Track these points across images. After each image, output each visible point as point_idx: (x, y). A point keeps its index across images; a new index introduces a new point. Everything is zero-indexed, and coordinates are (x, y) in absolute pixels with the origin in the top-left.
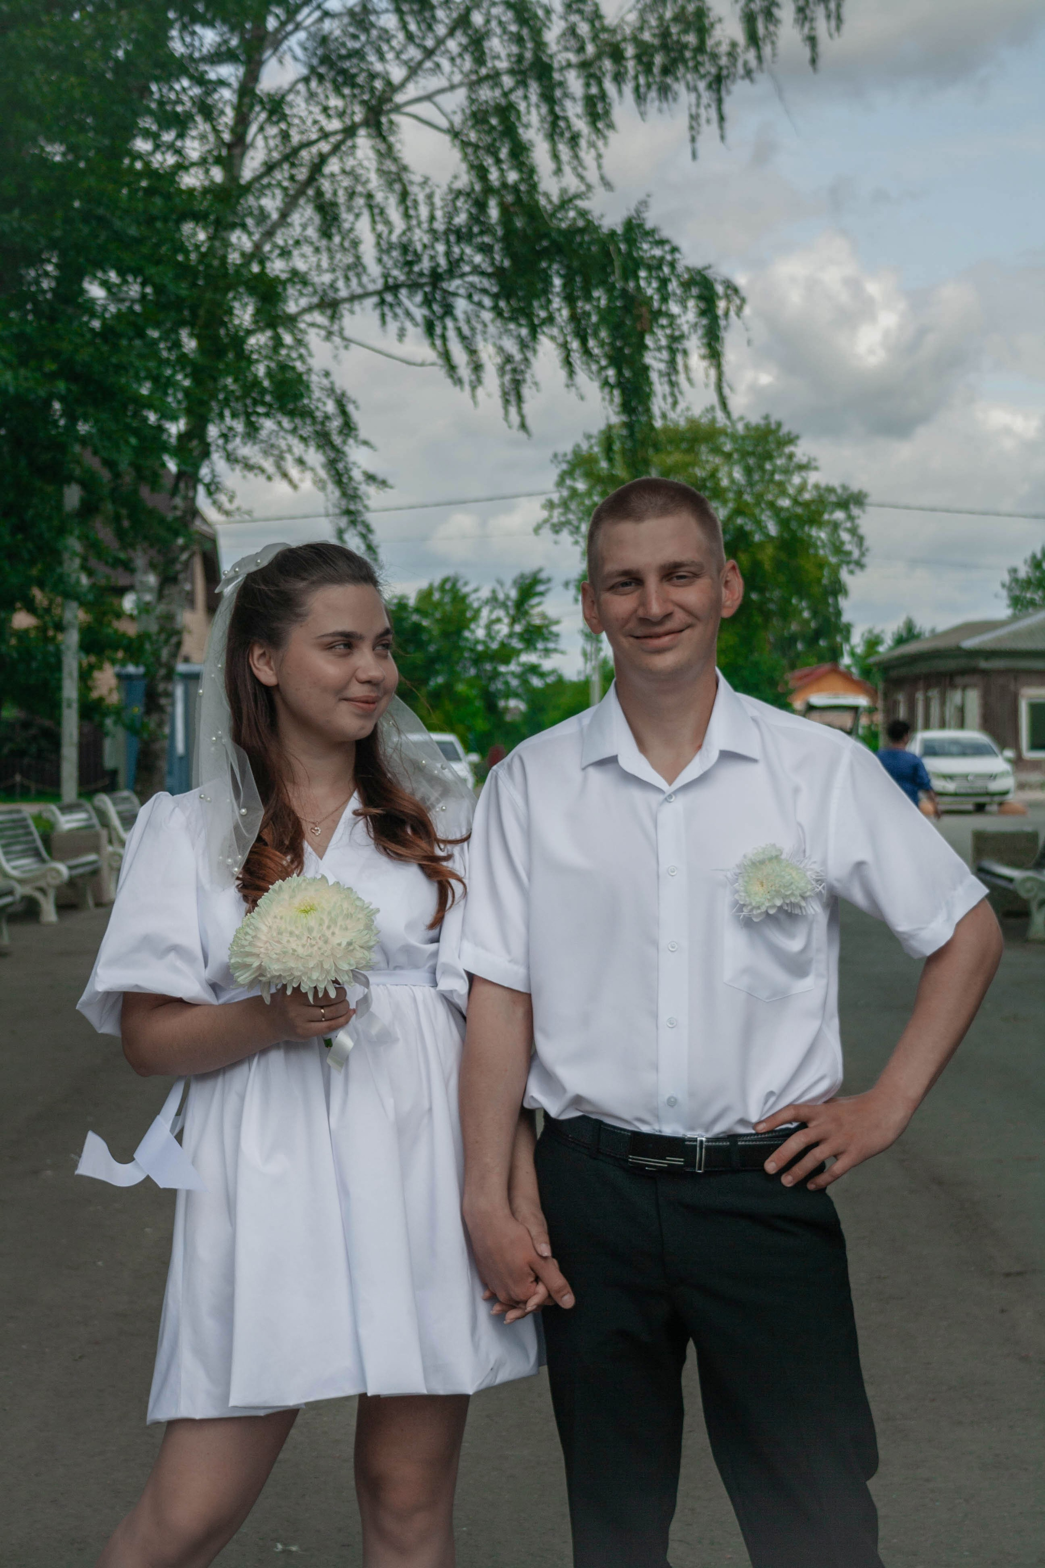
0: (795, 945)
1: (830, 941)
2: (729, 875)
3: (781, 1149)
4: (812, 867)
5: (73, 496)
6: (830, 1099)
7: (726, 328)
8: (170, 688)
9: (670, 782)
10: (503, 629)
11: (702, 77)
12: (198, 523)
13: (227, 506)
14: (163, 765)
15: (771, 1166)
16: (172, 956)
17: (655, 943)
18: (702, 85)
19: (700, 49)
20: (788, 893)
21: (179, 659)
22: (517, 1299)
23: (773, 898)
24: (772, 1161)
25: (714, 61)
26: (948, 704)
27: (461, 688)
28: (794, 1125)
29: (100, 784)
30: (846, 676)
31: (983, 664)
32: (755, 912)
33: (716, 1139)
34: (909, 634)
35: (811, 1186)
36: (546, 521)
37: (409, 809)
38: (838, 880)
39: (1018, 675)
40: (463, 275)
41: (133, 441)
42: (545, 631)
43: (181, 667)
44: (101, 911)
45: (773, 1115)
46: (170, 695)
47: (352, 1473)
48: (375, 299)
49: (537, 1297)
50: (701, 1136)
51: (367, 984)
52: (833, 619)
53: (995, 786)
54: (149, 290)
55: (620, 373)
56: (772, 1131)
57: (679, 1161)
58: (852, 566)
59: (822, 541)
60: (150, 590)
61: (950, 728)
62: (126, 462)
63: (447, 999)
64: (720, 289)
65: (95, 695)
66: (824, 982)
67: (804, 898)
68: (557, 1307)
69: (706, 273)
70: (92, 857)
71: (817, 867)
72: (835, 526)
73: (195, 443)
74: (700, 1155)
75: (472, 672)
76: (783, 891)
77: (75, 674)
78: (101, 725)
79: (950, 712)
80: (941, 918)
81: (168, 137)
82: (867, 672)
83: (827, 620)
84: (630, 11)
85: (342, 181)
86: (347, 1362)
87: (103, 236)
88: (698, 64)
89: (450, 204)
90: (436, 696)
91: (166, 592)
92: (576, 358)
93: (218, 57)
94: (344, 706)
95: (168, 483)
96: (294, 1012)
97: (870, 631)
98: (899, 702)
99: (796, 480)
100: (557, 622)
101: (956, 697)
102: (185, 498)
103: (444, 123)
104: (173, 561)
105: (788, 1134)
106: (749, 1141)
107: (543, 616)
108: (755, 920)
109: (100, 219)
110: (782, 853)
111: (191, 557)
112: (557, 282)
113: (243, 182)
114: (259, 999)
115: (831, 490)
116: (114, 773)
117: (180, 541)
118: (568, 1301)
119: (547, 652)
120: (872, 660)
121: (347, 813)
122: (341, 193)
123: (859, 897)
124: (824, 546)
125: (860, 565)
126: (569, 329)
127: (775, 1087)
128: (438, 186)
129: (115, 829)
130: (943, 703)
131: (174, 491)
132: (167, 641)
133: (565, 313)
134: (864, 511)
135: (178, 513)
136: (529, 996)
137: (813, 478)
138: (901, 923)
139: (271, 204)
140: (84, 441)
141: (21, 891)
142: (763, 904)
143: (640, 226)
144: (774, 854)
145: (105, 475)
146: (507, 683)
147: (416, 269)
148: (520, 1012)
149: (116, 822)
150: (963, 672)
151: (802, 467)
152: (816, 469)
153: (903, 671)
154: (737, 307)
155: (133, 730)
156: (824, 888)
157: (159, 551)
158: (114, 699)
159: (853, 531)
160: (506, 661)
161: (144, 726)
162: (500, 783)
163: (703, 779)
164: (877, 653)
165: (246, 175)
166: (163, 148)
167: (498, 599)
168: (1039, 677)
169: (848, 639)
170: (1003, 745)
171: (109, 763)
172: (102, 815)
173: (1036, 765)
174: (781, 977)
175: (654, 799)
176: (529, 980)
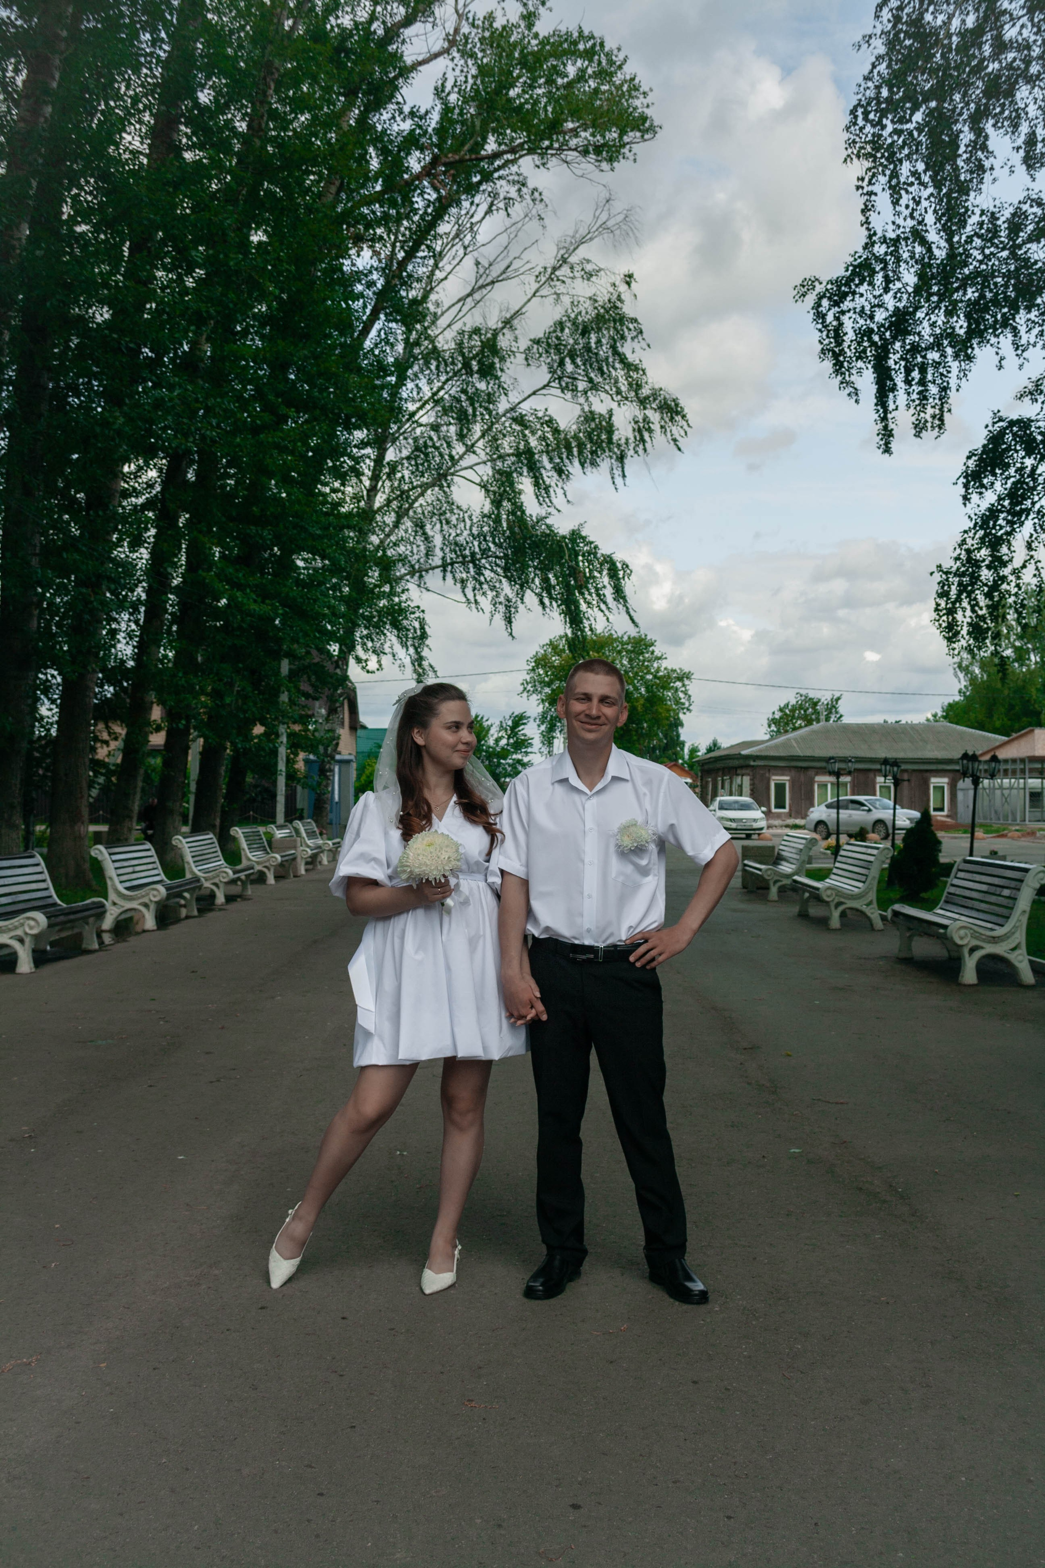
0: (644, 862)
1: (660, 860)
2: (614, 832)
3: (636, 951)
4: (651, 829)
5: (285, 666)
6: (659, 930)
7: (624, 584)
8: (332, 767)
9: (591, 790)
10: (504, 742)
11: (613, 456)
12: (348, 682)
14: (328, 806)
15: (632, 959)
16: (373, 863)
17: (583, 861)
18: (612, 459)
19: (610, 441)
20: (640, 840)
21: (337, 752)
22: (521, 1016)
23: (633, 843)
24: (632, 956)
25: (619, 447)
26: (734, 783)
28: (642, 941)
29: (296, 816)
31: (752, 763)
32: (625, 849)
33: (608, 947)
34: (714, 747)
35: (648, 967)
36: (523, 690)
37: (478, 802)
38: (662, 833)
39: (770, 769)
40: (488, 558)
42: (525, 743)
43: (338, 757)
45: (633, 936)
46: (332, 771)
48: (441, 569)
49: (531, 1015)
50: (602, 945)
51: (458, 878)
52: (675, 738)
53: (756, 825)
54: (326, 562)
56: (632, 943)
57: (592, 956)
58: (685, 711)
59: (670, 698)
60: (323, 717)
61: (734, 795)
63: (491, 886)
64: (619, 565)
65: (294, 769)
66: (657, 878)
67: (647, 842)
68: (540, 1020)
69: (612, 558)
70: (293, 852)
71: (653, 828)
72: (677, 690)
73: (348, 639)
74: (601, 953)
76: (638, 839)
77: (285, 757)
78: (297, 785)
79: (735, 787)
80: (708, 849)
81: (337, 485)
82: (691, 766)
83: (672, 738)
84: (574, 424)
86: (448, 1042)
88: (610, 450)
89: (481, 521)
91: (330, 718)
92: (546, 601)
93: (363, 444)
94: (456, 755)
95: (334, 659)
96: (427, 891)
97: (694, 745)
98: (708, 782)
99: (655, 665)
101: (739, 779)
102: (342, 669)
103: (478, 480)
104: (335, 702)
105: (640, 944)
106: (622, 947)
107: (525, 735)
108: (626, 852)
110: (637, 823)
111: (344, 700)
113: (375, 508)
114: (411, 886)
115: (674, 671)
116: (303, 810)
117: (338, 692)
118: (544, 1017)
119: (527, 753)
120: (695, 760)
121: (452, 803)
122: (425, 514)
123: (670, 839)
124: (671, 700)
125: (689, 710)
126: (541, 586)
127: (633, 924)
128: (475, 512)
130: (731, 782)
131: (336, 666)
132: (330, 743)
133: (539, 578)
134: (691, 682)
136: (527, 881)
137: (664, 664)
138: (691, 852)
139: (390, 519)
141: (258, 868)
142: (629, 845)
143: (579, 535)
144: (634, 823)
146: (505, 769)
147: (462, 553)
148: (524, 888)
150: (742, 767)
151: (658, 659)
152: (666, 660)
153: (711, 766)
154: (628, 574)
155: (312, 788)
156: (656, 837)
157: (328, 697)
158: (304, 771)
159: (685, 693)
161: (318, 785)
163: (603, 789)
164: (698, 756)
165: (377, 505)
166: (334, 491)
167: (501, 726)
168: (781, 770)
169: (682, 749)
170: (760, 805)
171: (299, 805)
172: (297, 831)
173: (778, 816)
174: (637, 877)
175: (584, 798)
176: (528, 874)
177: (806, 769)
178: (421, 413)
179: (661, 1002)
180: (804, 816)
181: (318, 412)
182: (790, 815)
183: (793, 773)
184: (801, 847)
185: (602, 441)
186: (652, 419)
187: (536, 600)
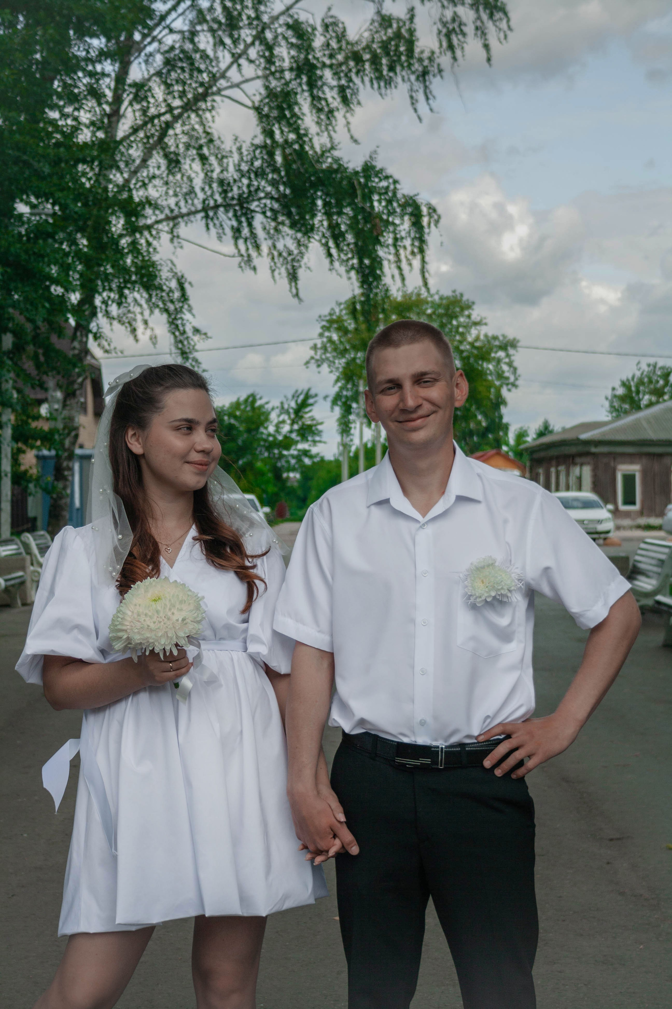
0: (504, 621)
1: (527, 619)
2: (461, 575)
3: (494, 752)
4: (516, 571)
5: (8, 341)
6: (527, 720)
7: (429, 233)
8: (71, 464)
9: (424, 516)
10: (286, 428)
11: (413, 73)
12: (89, 358)
13: (107, 347)
14: (66, 514)
15: (487, 763)
16: (76, 632)
17: (413, 621)
18: (413, 78)
19: (410, 52)
20: (500, 588)
21: (77, 446)
22: (322, 850)
23: (490, 591)
24: (488, 760)
25: (421, 62)
26: (571, 475)
27: (259, 464)
28: (503, 736)
29: (25, 527)
30: (505, 457)
31: (593, 450)
32: (478, 600)
33: (451, 746)
34: (545, 431)
35: (514, 776)
36: (312, 358)
37: (228, 536)
38: (533, 579)
39: (615, 456)
40: (260, 199)
41: (47, 305)
42: (314, 428)
43: (78, 451)
44: (26, 608)
45: (488, 730)
46: (71, 469)
47: (190, 969)
48: (202, 214)
49: (335, 847)
50: (441, 744)
52: (497, 420)
53: (601, 527)
54: (57, 208)
55: (361, 262)
56: (488, 741)
57: (428, 761)
58: (510, 387)
59: (490, 371)
60: (58, 401)
61: (572, 490)
62: (41, 319)
63: (254, 658)
64: (424, 210)
65: (23, 468)
66: (522, 645)
67: (510, 591)
68: (347, 854)
69: (415, 198)
70: (20, 573)
71: (518, 571)
72: (499, 361)
73: (87, 306)
74: (441, 757)
75: (266, 454)
76: (496, 586)
77: (9, 455)
78: (27, 487)
79: (572, 480)
80: (600, 604)
81: (69, 110)
82: (519, 454)
83: (494, 421)
84: (366, 31)
85: (181, 138)
86: (191, 894)
87: (27, 173)
88: (410, 65)
89: (252, 153)
90: (243, 470)
91: (68, 402)
92: (334, 251)
94: (187, 467)
95: (69, 333)
96: (152, 666)
97: (521, 428)
98: (540, 474)
99: (473, 332)
100: (322, 423)
101: (576, 471)
102: (81, 342)
103: (248, 102)
104: (73, 382)
105: (499, 742)
106: (473, 747)
107: (313, 419)
108: (478, 605)
109: (25, 163)
110: (495, 562)
111: (85, 379)
112: (319, 203)
113: (118, 138)
114: (131, 659)
115: (495, 338)
116: (35, 519)
117: (77, 370)
118: (355, 850)
119: (315, 442)
120: (522, 447)
121: (189, 539)
122: (181, 146)
123: (546, 590)
124: (491, 374)
125: (514, 385)
126: (328, 234)
127: (490, 713)
128: (244, 142)
129: (35, 556)
130: (568, 475)
131: (74, 338)
132: (69, 434)
133: (325, 223)
134: (517, 351)
135: (76, 352)
136: (332, 654)
137: (483, 330)
138: (574, 608)
140: (14, 305)
142: (483, 595)
143: (373, 167)
144: (490, 562)
145: (29, 327)
146: (288, 462)
147: (230, 195)
148: (325, 664)
149: (35, 551)
150: (581, 455)
151: (476, 324)
152: (486, 324)
153: (542, 454)
154: (435, 220)
155: (47, 491)
156: (523, 584)
157: (63, 377)
158: (34, 471)
159: (510, 364)
160: (288, 448)
161: (54, 487)
162: (315, 516)
163: (445, 514)
164: (525, 442)
165: (120, 134)
166: (64, 116)
167: (282, 408)
168: (631, 458)
169: (506, 434)
170: (606, 502)
171: (32, 511)
172: (27, 547)
173: (627, 514)
174: (493, 642)
175: (414, 526)
176: (332, 644)
177: (661, 456)
178: (174, 15)
179: (534, 826)
180: (662, 514)
181: (42, 13)
182: (641, 513)
183: (644, 460)
184: (663, 557)
185: (401, 54)
186: (464, 19)
187: (321, 251)
